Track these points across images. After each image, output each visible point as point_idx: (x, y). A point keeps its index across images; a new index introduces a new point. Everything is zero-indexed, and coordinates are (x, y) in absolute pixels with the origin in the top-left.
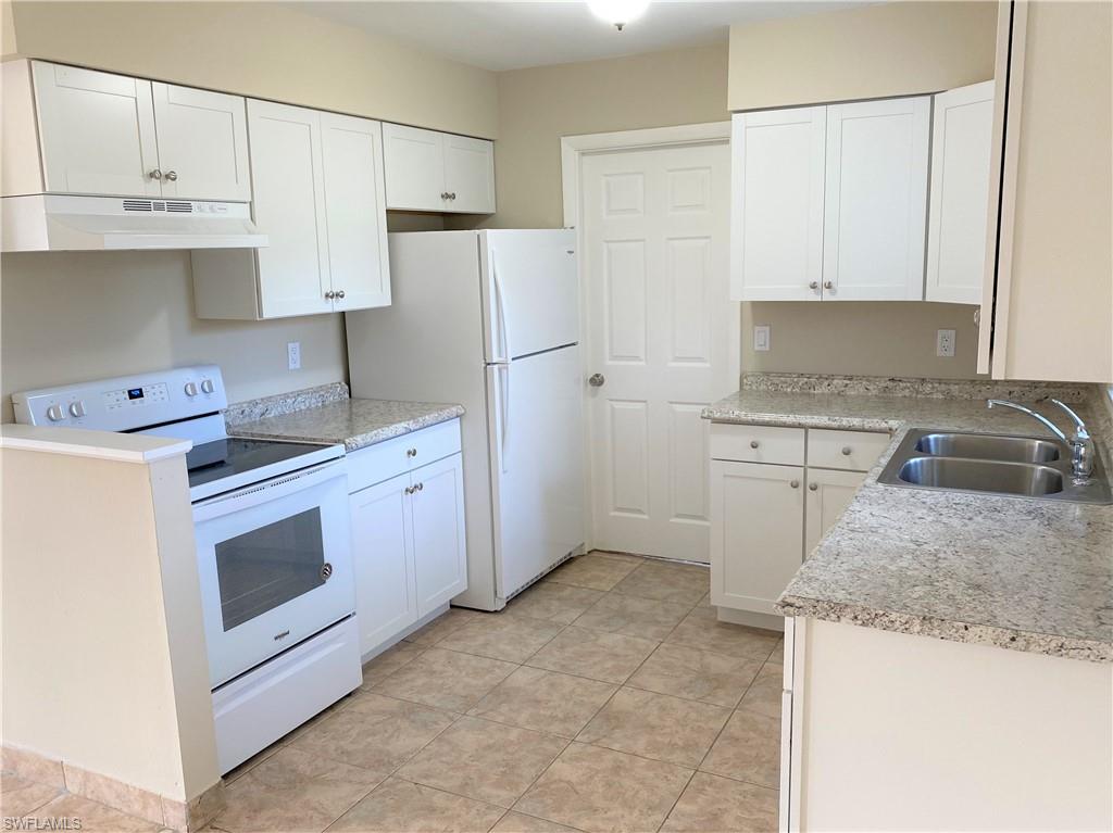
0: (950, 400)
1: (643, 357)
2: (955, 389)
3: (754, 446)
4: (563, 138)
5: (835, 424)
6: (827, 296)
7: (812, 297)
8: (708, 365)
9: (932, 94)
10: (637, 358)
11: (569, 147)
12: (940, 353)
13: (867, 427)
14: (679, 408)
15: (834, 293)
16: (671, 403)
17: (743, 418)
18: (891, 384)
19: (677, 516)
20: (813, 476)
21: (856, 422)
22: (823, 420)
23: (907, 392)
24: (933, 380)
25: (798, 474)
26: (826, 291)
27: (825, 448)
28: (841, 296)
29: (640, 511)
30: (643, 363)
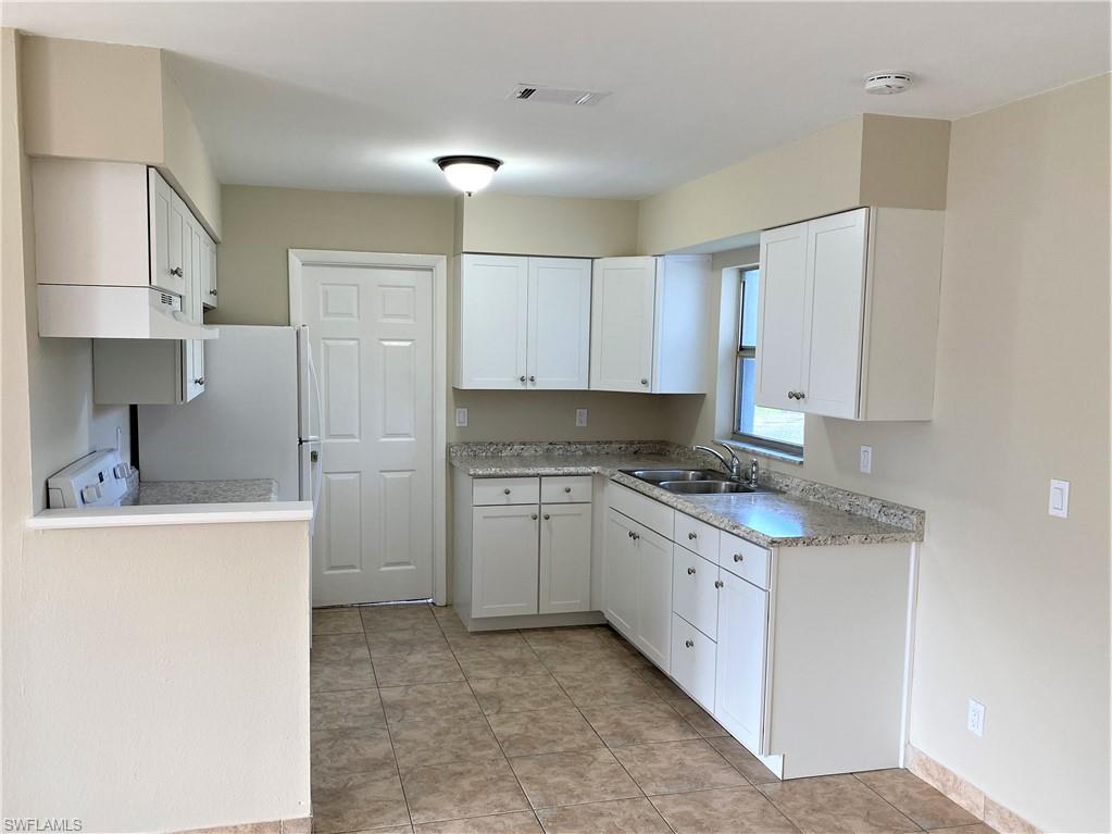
0: (586, 454)
1: (357, 434)
2: (588, 447)
3: (507, 493)
4: (290, 250)
5: (560, 472)
6: (530, 386)
7: (520, 386)
8: (413, 439)
9: (592, 259)
10: (352, 436)
11: (295, 258)
12: (578, 424)
13: (580, 472)
14: (387, 475)
15: (534, 385)
16: (382, 471)
17: (500, 473)
18: (551, 447)
19: (388, 565)
20: (545, 510)
21: (573, 470)
22: (552, 470)
23: (561, 452)
24: (575, 443)
25: (535, 510)
26: (529, 382)
27: (553, 489)
28: (538, 387)
29: (353, 567)
30: (357, 440)
